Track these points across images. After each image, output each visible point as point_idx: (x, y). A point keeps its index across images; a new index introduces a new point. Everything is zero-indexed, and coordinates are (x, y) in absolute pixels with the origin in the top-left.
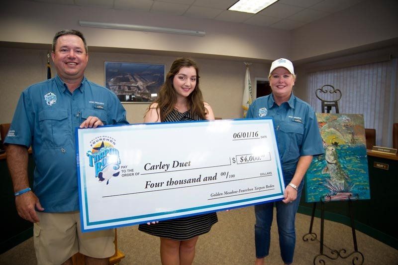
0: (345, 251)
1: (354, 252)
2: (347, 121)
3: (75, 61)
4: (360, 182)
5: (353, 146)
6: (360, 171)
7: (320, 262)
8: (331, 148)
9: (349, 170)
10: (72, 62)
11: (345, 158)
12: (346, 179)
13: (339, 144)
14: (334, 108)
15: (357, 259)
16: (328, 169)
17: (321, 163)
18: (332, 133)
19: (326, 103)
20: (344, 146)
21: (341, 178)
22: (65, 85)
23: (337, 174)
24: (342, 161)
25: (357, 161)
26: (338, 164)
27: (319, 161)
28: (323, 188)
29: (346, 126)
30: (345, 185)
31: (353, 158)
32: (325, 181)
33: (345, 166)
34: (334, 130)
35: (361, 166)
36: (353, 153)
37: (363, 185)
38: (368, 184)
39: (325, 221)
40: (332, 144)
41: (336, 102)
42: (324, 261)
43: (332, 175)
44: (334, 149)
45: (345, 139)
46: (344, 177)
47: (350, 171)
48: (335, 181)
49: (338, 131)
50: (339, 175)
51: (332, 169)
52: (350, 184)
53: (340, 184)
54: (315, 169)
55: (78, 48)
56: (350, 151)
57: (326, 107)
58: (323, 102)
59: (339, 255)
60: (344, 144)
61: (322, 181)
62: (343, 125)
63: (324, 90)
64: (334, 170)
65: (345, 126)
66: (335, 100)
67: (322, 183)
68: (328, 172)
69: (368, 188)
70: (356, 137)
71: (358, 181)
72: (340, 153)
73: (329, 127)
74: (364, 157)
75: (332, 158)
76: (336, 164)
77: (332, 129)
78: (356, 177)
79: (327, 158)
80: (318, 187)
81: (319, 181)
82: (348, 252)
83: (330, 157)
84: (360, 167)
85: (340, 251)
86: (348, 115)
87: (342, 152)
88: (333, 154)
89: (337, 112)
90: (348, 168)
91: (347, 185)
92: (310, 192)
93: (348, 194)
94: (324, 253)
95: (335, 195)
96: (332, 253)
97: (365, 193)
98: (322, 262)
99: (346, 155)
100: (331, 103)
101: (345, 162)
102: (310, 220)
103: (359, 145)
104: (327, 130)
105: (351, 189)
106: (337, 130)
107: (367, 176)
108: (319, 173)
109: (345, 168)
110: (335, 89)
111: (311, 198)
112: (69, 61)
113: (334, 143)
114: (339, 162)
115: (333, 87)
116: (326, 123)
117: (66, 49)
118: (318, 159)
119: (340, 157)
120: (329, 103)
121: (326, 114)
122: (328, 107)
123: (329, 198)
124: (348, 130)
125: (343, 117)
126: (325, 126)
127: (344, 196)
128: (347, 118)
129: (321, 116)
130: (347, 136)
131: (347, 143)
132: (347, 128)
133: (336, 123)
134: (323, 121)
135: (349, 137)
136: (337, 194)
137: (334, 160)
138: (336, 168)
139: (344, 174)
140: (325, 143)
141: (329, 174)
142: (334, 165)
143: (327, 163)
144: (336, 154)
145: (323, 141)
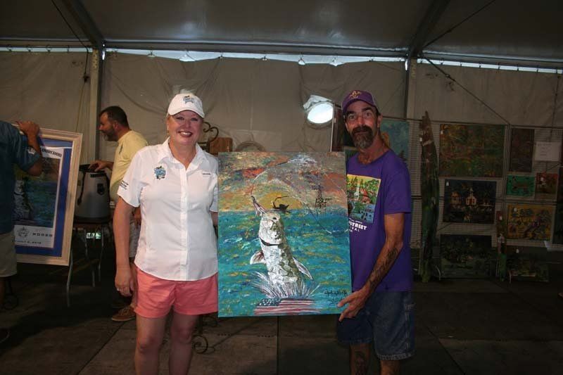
2: (309, 165)
5: (320, 211)
8: (272, 216)
11: (300, 235)
12: (300, 274)
13: (288, 209)
16: (262, 254)
17: (249, 243)
18: (275, 188)
20: (299, 212)
21: (290, 272)
23: (282, 264)
26: (286, 246)
27: (245, 240)
28: (251, 291)
29: (307, 175)
30: (299, 285)
32: (256, 277)
34: (281, 182)
36: (318, 225)
37: (337, 286)
40: (275, 207)
43: (270, 267)
45: (302, 199)
46: (298, 271)
48: (277, 278)
49: (289, 183)
50: (286, 266)
51: (273, 254)
54: (236, 255)
60: (300, 207)
61: (248, 278)
62: (300, 172)
64: (277, 257)
65: (303, 174)
68: (262, 261)
70: (325, 195)
73: (270, 177)
74: (343, 232)
75: (273, 234)
76: (280, 246)
77: (276, 180)
79: (261, 234)
83: (268, 232)
86: (312, 155)
91: (303, 285)
93: (305, 303)
95: (277, 304)
103: (332, 208)
104: (265, 183)
105: (311, 294)
106: (285, 182)
109: (299, 252)
113: (277, 206)
116: (263, 169)
119: (291, 232)
121: (264, 154)
124: (310, 182)
125: (300, 158)
126: (261, 174)
127: (296, 307)
128: (309, 160)
129: (253, 157)
130: (306, 193)
131: (307, 205)
132: (308, 177)
133: (284, 169)
134: (259, 167)
135: (311, 194)
136: (280, 302)
137: (276, 239)
138: (280, 254)
139: (298, 266)
140: (259, 206)
141: (266, 264)
142: (276, 247)
143: (261, 243)
144: (282, 228)
145: (254, 202)
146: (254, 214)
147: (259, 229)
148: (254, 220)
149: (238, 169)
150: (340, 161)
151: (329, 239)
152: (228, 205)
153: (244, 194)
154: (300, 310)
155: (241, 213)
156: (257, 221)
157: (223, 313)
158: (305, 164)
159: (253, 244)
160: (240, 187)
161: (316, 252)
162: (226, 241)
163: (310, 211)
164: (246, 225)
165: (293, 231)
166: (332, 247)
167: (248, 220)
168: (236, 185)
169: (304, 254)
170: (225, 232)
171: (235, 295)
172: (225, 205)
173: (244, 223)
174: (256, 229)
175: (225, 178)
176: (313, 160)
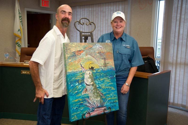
2: (100, 49)
5: (105, 69)
6: (111, 89)
8: (89, 72)
11: (99, 80)
12: (101, 97)
13: (94, 68)
14: (90, 37)
17: (81, 85)
18: (89, 60)
19: (83, 34)
21: (97, 96)
23: (94, 93)
24: (97, 82)
25: (108, 81)
26: (95, 85)
28: (84, 107)
29: (100, 53)
30: (100, 101)
31: (106, 78)
32: (85, 100)
33: (100, 86)
34: (91, 57)
35: (111, 84)
36: (105, 75)
38: (117, 98)
40: (89, 68)
41: (91, 33)
43: (90, 95)
44: (91, 73)
45: (99, 64)
46: (100, 95)
47: (104, 89)
48: (93, 99)
49: (93, 57)
50: (96, 94)
51: (90, 89)
53: (97, 101)
54: (77, 92)
56: (103, 73)
57: (83, 38)
58: (81, 33)
60: (99, 67)
62: (97, 52)
63: (82, 22)
64: (92, 90)
65: (98, 53)
66: (90, 31)
67: (83, 102)
68: (87, 93)
69: (117, 101)
70: (107, 62)
71: (110, 96)
73: (86, 55)
74: (113, 77)
76: (93, 85)
77: (89, 56)
79: (85, 80)
80: (79, 107)
81: (80, 101)
83: (88, 79)
84: (110, 86)
86: (101, 44)
87: (97, 75)
88: (90, 77)
89: (92, 41)
90: (102, 87)
91: (102, 101)
92: (73, 112)
93: (103, 108)
95: (94, 111)
97: (115, 106)
99: (100, 77)
100: (88, 34)
101: (100, 83)
103: (110, 67)
104: (85, 57)
105: (105, 104)
107: (116, 92)
108: (80, 95)
113: (90, 68)
114: (95, 83)
115: (89, 20)
116: (84, 51)
118: (78, 83)
120: (86, 34)
121: (83, 44)
122: (85, 37)
123: (89, 114)
124: (101, 56)
125: (97, 46)
126: (83, 53)
127: (100, 111)
128: (100, 46)
129: (79, 45)
130: (100, 61)
131: (101, 66)
132: (100, 54)
133: (91, 51)
134: (82, 50)
135: (102, 61)
136: (95, 110)
137: (91, 82)
138: (93, 89)
139: (99, 93)
140: (83, 68)
141: (88, 94)
142: (91, 86)
143: (86, 85)
144: (93, 77)
145: (82, 66)
146: (82, 72)
147: (84, 78)
148: (82, 74)
149: (74, 51)
150: (110, 47)
151: (109, 80)
152: (71, 68)
153: (77, 63)
154: (102, 112)
155: (77, 72)
156: (83, 75)
157: (73, 119)
158: (99, 48)
159: (83, 86)
160: (75, 60)
161: (105, 86)
162: (72, 85)
163: (102, 69)
164: (79, 77)
165: (97, 78)
166: (110, 83)
167: (80, 75)
168: (73, 59)
169: (101, 88)
170: (71, 81)
171: (77, 110)
172: (70, 69)
173: (78, 76)
174: (83, 79)
175: (69, 55)
176: (102, 47)
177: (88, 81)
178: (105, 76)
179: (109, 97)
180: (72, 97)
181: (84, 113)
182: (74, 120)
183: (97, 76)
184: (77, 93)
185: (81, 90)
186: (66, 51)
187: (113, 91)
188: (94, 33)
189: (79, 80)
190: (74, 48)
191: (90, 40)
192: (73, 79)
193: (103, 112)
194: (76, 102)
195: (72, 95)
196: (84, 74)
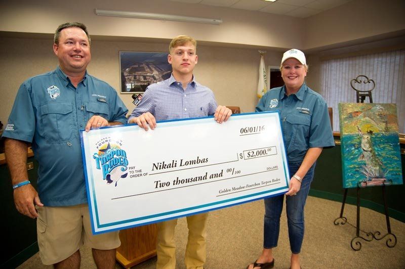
0: (379, 234)
1: (387, 235)
2: (381, 111)
3: (80, 54)
4: (393, 168)
5: (387, 134)
6: (393, 158)
7: (357, 244)
8: (366, 136)
9: (382, 157)
10: (78, 55)
11: (379, 146)
12: (380, 166)
13: (373, 133)
14: (368, 97)
15: (391, 240)
16: (363, 156)
17: (357, 150)
18: (367, 122)
19: (360, 93)
20: (378, 134)
21: (376, 165)
22: (68, 78)
23: (372, 161)
24: (376, 149)
25: (390, 149)
26: (373, 151)
27: (355, 149)
28: (359, 174)
29: (380, 115)
30: (379, 171)
31: (387, 145)
32: (361, 167)
33: (380, 153)
34: (369, 119)
36: (386, 141)
37: (396, 171)
38: (401, 170)
39: (361, 208)
40: (367, 132)
41: (370, 92)
42: (360, 243)
43: (367, 162)
44: (369, 137)
45: (379, 128)
46: (379, 164)
47: (384, 158)
48: (370, 167)
49: (372, 119)
50: (374, 162)
51: (368, 156)
52: (384, 170)
53: (375, 170)
54: (352, 157)
55: (84, 41)
56: (384, 139)
57: (360, 97)
58: (358, 92)
59: (374, 237)
60: (378, 132)
61: (358, 168)
62: (377, 114)
63: (359, 79)
64: (370, 157)
65: (379, 115)
66: (369, 90)
68: (364, 159)
69: (401, 174)
70: (389, 126)
72: (375, 141)
73: (365, 116)
74: (397, 145)
75: (368, 145)
76: (371, 151)
77: (367, 118)
78: (389, 164)
79: (362, 145)
80: (355, 174)
81: (355, 168)
82: (382, 234)
84: (392, 154)
85: (375, 233)
86: (382, 105)
88: (368, 142)
89: (371, 101)
90: (382, 155)
91: (382, 171)
92: (348, 179)
93: (383, 179)
94: (360, 235)
96: (368, 235)
97: (398, 178)
98: (358, 243)
99: (381, 143)
100: (366, 93)
101: (380, 150)
102: (341, 206)
103: (392, 133)
104: (362, 119)
105: (385, 175)
107: (400, 163)
108: (356, 161)
109: (379, 155)
110: (370, 79)
111: (349, 184)
112: (74, 53)
113: (369, 131)
114: (374, 149)
115: (367, 78)
116: (362, 112)
117: (72, 41)
118: (355, 147)
119: (375, 144)
120: (363, 93)
121: (361, 104)
122: (362, 97)
123: (365, 184)
124: (382, 119)
125: (377, 107)
126: (360, 115)
127: (379, 182)
128: (381, 108)
129: (356, 106)
130: (381, 125)
131: (381, 131)
133: (371, 112)
134: (359, 111)
135: (383, 125)
136: (372, 179)
137: (369, 148)
138: (371, 155)
139: (379, 161)
140: (361, 131)
141: (365, 161)
142: (369, 152)
143: (363, 150)
144: (371, 142)
145: (359, 129)
146: (358, 135)
148: (359, 138)
149: (350, 112)
150: (394, 108)
152: (347, 131)
153: (354, 125)
155: (353, 135)
158: (379, 110)
159: (359, 151)
160: (352, 122)
161: (386, 154)
162: (347, 149)
163: (383, 134)
166: (393, 152)
167: (356, 139)
168: (350, 121)
171: (353, 177)
172: (345, 131)
173: (354, 140)
174: (360, 143)
175: (345, 117)
176: (383, 108)
177: (365, 146)
178: (386, 143)
179: (390, 167)
180: (347, 162)
181: (360, 181)
182: (349, 187)
183: (377, 142)
184: (353, 159)
185: (357, 156)
186: (342, 111)
187: (396, 161)
188: (373, 92)
189: (355, 144)
190: (351, 109)
191: (369, 100)
192: (349, 142)
193: (382, 184)
194: (351, 168)
195: (347, 160)
196: (361, 138)
